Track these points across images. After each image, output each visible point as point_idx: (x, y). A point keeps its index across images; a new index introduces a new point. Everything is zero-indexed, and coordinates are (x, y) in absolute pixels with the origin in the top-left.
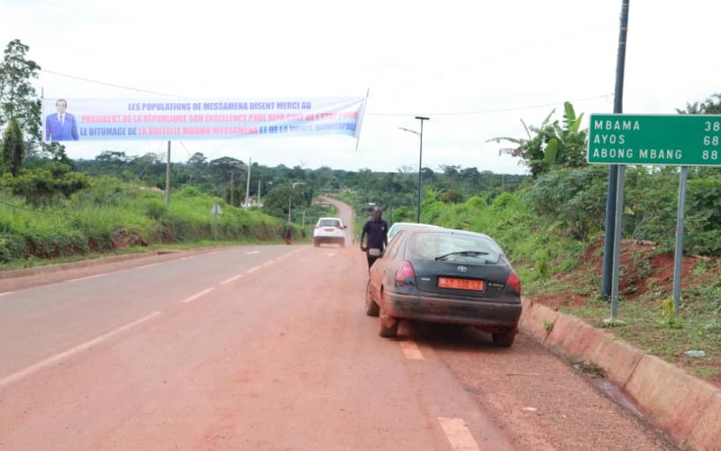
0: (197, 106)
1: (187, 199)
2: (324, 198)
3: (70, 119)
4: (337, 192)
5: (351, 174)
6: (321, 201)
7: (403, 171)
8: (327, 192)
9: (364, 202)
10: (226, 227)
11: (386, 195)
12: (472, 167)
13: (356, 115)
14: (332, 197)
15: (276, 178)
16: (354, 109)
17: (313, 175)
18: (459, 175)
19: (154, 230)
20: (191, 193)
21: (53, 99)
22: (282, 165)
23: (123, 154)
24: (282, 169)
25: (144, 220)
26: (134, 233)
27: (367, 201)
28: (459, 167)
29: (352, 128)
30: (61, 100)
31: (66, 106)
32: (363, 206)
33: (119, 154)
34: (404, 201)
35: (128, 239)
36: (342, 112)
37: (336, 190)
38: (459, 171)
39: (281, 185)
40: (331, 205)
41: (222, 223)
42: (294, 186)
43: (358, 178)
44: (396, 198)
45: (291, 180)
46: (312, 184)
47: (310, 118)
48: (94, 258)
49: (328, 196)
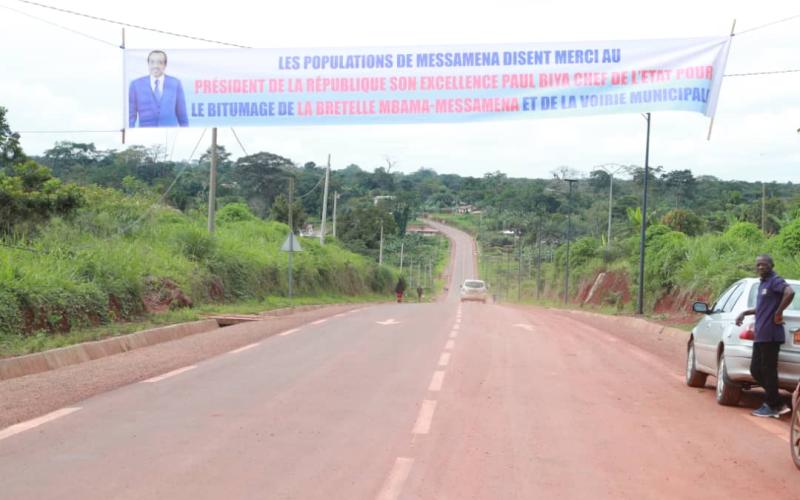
0: (404, 61)
1: (232, 224)
2: (425, 221)
3: (174, 87)
4: (449, 212)
5: (471, 182)
6: (422, 226)
7: (561, 177)
8: (431, 212)
9: (494, 229)
10: (298, 272)
11: (533, 217)
12: (682, 169)
13: (710, 73)
14: (440, 221)
15: (347, 189)
16: (706, 60)
17: (408, 183)
18: (659, 183)
19: (198, 279)
20: (236, 214)
21: (143, 50)
22: (354, 167)
23: (91, 147)
24: (354, 172)
25: (182, 262)
26: (169, 285)
27: (501, 228)
28: (658, 170)
29: (702, 97)
30: (157, 52)
31: (166, 62)
32: (493, 235)
33: (84, 147)
34: (563, 227)
35: (160, 295)
36: (685, 66)
37: (447, 208)
38: (658, 176)
39: (354, 200)
40: (439, 233)
41: (293, 266)
42: (376, 202)
43: (484, 187)
44: (550, 223)
45: (370, 192)
46: (407, 199)
47: (620, 80)
48: (127, 332)
49: (434, 219)
